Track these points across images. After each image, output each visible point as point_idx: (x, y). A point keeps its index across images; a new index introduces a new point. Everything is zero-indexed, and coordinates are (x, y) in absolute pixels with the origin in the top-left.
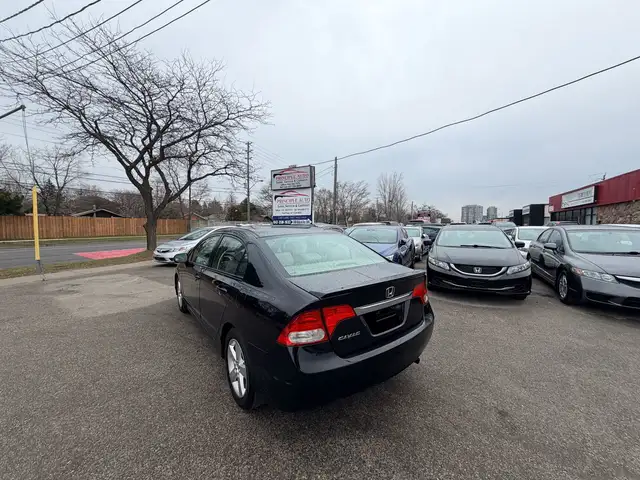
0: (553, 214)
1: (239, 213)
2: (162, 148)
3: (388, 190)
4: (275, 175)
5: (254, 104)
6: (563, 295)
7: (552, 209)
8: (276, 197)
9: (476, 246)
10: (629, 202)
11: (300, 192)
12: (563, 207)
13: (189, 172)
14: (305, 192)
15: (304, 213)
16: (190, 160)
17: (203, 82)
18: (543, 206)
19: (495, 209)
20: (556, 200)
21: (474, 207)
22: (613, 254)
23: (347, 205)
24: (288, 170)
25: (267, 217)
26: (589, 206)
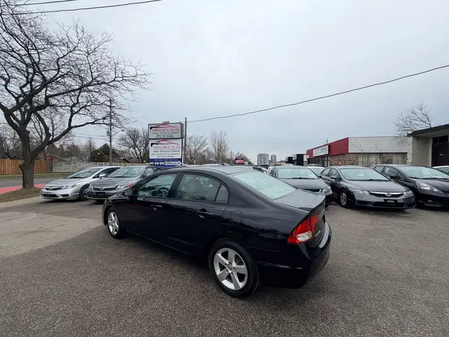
0: (308, 159)
1: (101, 155)
2: (47, 98)
3: (217, 141)
4: (151, 128)
5: (139, 72)
6: (344, 203)
7: (308, 157)
8: (152, 144)
9: (301, 178)
10: (344, 154)
11: (172, 141)
12: (314, 156)
13: (70, 120)
14: (175, 141)
15: (176, 157)
16: (72, 111)
17: (93, 47)
18: (303, 155)
19: (275, 157)
20: (310, 152)
21: (264, 155)
22: (364, 180)
23: (193, 152)
24: (162, 124)
25: (124, 159)
26: (326, 156)
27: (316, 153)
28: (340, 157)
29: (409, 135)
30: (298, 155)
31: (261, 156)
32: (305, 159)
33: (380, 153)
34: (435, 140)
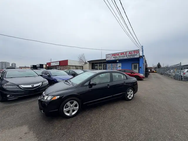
20: (49, 64)
26: (58, 66)
27: (52, 64)
28: (65, 66)
32: (44, 66)
33: (76, 66)
34: (92, 63)
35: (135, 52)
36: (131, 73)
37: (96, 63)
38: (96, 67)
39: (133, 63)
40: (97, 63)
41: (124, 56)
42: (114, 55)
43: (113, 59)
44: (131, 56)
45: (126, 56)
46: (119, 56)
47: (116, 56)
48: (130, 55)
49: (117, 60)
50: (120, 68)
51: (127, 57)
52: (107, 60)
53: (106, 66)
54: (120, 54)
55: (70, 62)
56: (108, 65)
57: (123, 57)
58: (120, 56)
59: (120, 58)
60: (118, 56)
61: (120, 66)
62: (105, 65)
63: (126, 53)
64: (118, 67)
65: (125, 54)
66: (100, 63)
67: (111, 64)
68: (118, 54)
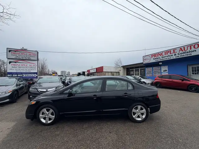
8: (10, 62)
10: (102, 72)
15: (33, 71)
19: (70, 72)
21: (64, 71)
26: (95, 72)
27: (91, 71)
28: (100, 73)
29: (122, 67)
30: (83, 72)
31: (62, 72)
32: (86, 73)
33: (111, 72)
34: (127, 69)
35: (192, 47)
36: (183, 80)
37: (131, 68)
38: (132, 73)
39: (190, 65)
40: (133, 68)
41: (171, 54)
42: (154, 55)
43: (154, 61)
44: (184, 54)
45: (175, 55)
46: (162, 56)
47: (158, 57)
48: (181, 52)
49: (160, 62)
50: (167, 73)
51: (177, 55)
52: (144, 63)
53: (144, 71)
54: (164, 54)
55: (105, 68)
56: (148, 70)
57: (169, 57)
58: (165, 56)
59: (163, 58)
60: (160, 57)
61: (166, 70)
62: (143, 69)
63: (174, 51)
64: (162, 71)
65: (172, 51)
66: (136, 68)
67: (151, 68)
68: (160, 54)
